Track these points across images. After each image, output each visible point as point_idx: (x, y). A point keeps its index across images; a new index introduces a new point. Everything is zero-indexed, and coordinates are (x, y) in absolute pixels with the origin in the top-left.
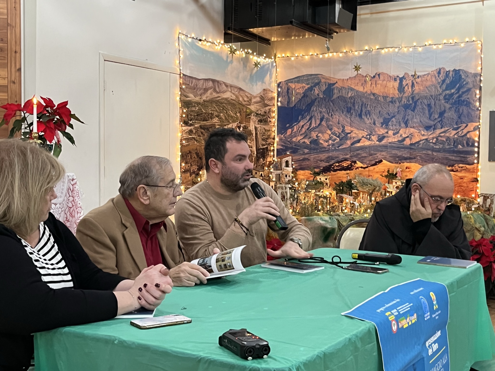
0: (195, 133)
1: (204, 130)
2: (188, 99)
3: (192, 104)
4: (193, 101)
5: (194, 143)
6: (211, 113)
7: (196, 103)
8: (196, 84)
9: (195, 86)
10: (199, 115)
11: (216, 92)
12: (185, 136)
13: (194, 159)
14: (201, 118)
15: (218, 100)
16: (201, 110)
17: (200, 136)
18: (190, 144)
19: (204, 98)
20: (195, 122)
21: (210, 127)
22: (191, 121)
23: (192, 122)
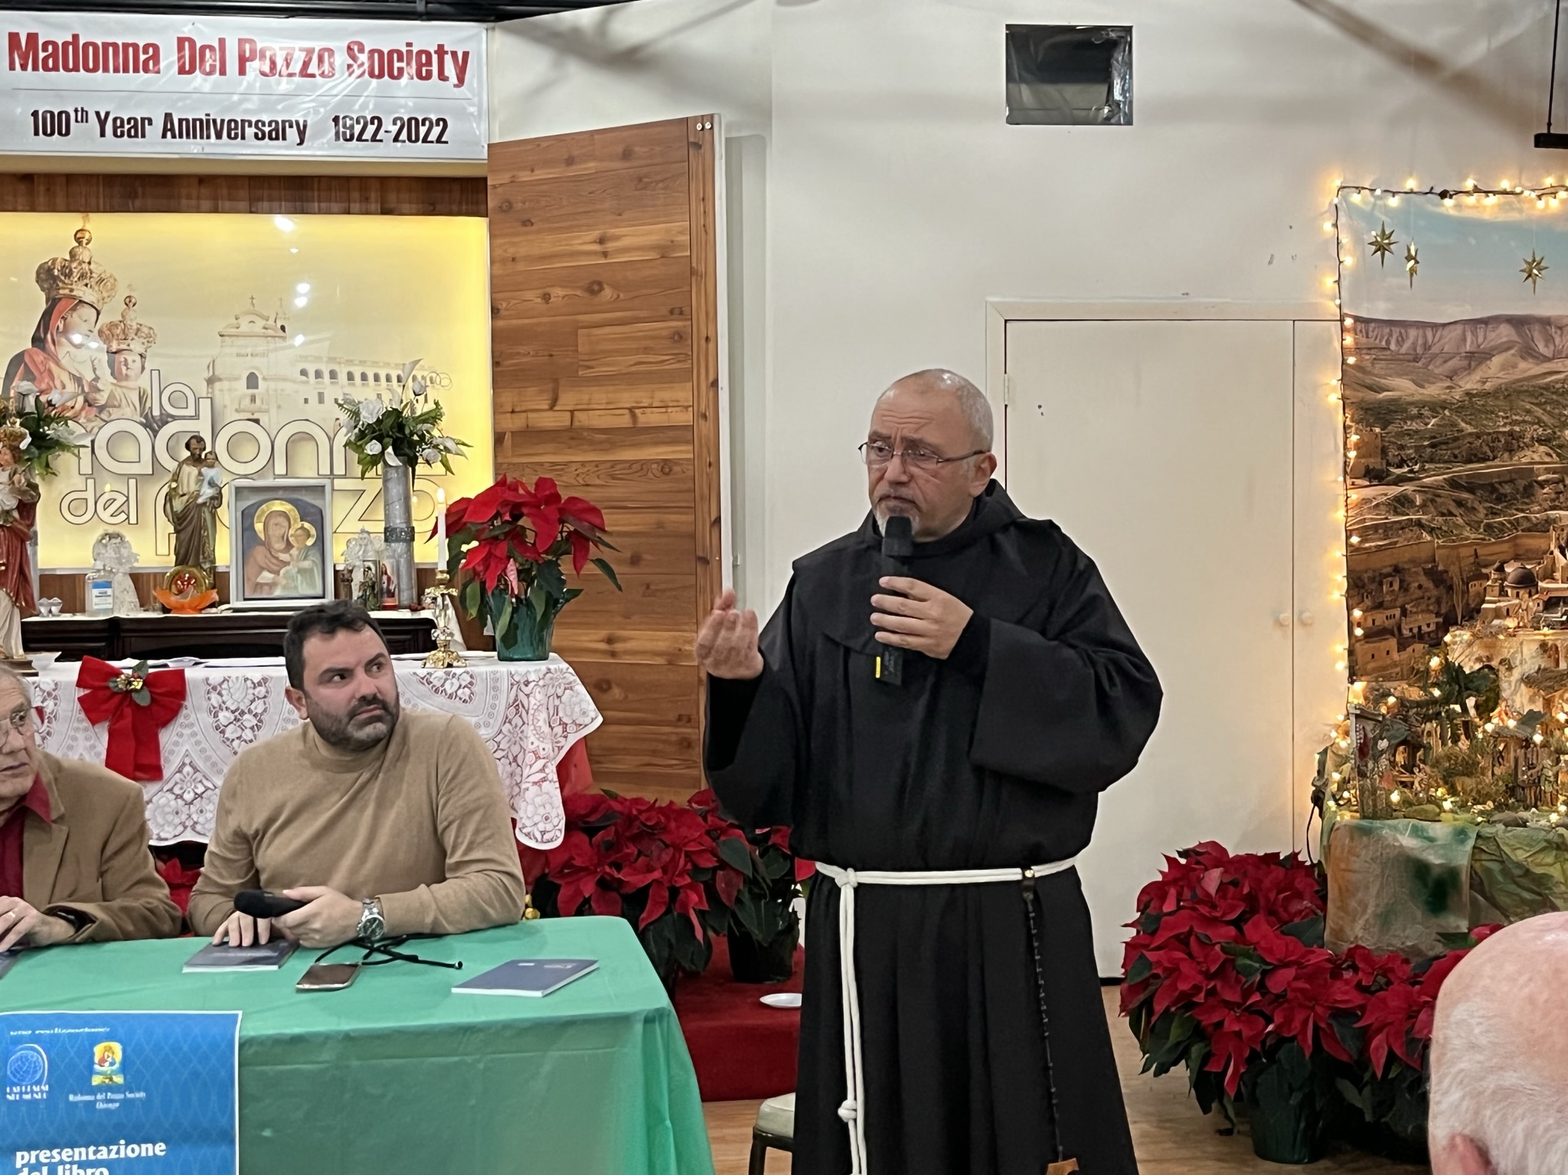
0: (1424, 506)
1: (1471, 490)
2: (1381, 396)
3: (1405, 411)
4: (1409, 399)
5: (1419, 537)
6: (1511, 434)
7: (1422, 405)
8: (1425, 343)
9: (1419, 350)
10: (1447, 443)
11: (1534, 357)
12: (1372, 519)
13: (1419, 593)
14: (1456, 452)
15: (1547, 384)
16: (1454, 425)
17: (1451, 514)
18: (1396, 543)
19: (1470, 383)
20: (1422, 469)
21: (1508, 478)
22: (1400, 466)
23: (1406, 469)
